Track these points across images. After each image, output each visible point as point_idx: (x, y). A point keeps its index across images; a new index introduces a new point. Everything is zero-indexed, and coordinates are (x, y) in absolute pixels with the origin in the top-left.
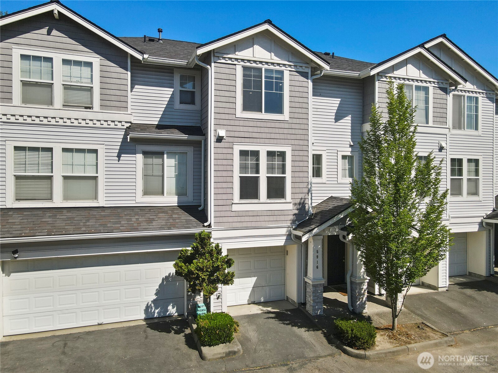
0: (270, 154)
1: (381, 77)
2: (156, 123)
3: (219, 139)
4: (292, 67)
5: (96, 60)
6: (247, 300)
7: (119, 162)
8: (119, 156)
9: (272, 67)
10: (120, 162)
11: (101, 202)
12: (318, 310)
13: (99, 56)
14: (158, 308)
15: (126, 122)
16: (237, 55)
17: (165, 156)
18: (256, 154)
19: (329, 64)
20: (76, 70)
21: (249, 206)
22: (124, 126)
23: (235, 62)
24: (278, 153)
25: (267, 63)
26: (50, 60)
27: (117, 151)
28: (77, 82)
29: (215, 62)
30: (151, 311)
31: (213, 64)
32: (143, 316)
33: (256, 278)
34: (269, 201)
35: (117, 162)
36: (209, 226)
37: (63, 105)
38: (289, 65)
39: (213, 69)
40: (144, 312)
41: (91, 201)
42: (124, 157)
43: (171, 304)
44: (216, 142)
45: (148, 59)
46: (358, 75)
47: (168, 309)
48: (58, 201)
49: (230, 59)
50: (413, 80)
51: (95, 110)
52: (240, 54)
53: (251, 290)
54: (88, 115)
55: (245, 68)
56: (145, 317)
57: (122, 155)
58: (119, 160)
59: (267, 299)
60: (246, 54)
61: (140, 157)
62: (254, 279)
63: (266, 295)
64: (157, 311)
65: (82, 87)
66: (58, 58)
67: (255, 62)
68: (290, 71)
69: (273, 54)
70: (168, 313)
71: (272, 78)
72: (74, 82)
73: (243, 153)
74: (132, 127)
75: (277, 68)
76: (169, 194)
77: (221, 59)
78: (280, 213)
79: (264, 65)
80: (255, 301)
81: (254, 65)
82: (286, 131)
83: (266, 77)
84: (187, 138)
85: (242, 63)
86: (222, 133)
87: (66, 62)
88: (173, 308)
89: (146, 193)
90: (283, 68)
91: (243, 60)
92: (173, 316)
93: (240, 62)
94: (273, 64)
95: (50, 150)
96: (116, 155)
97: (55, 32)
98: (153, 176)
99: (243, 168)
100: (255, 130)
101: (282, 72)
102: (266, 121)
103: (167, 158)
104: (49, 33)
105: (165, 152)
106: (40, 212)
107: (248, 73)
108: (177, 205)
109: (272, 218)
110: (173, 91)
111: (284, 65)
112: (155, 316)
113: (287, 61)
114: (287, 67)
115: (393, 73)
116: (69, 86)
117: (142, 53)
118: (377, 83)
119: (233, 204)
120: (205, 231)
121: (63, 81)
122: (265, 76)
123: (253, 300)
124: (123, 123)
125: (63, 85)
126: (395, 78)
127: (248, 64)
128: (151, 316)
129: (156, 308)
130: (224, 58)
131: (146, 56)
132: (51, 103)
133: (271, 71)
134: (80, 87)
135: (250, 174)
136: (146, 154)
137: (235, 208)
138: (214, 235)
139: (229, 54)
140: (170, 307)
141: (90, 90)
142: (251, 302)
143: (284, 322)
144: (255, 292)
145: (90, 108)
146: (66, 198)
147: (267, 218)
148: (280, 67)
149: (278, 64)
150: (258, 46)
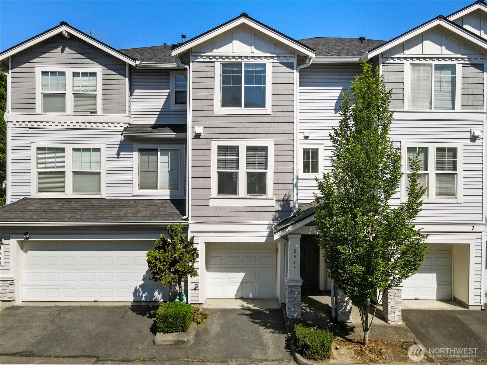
0: (250, 149)
1: (386, 59)
2: (153, 123)
3: (197, 136)
4: (274, 58)
5: (99, 70)
6: (235, 295)
7: (118, 159)
8: (118, 154)
9: (252, 61)
10: (120, 159)
11: (104, 194)
12: (294, 313)
13: (102, 67)
14: (146, 293)
15: (124, 123)
16: (215, 52)
17: (159, 153)
18: (235, 150)
19: (315, 51)
20: (84, 80)
21: (228, 201)
22: (122, 127)
23: (214, 60)
24: (258, 148)
25: (246, 57)
26: (63, 74)
27: (117, 149)
28: (85, 90)
29: (193, 62)
30: (139, 294)
31: (191, 64)
32: (132, 298)
33: (245, 273)
34: (248, 197)
35: (116, 159)
36: (187, 219)
37: (73, 111)
38: (271, 57)
39: (191, 69)
40: (133, 295)
41: (95, 193)
42: (123, 154)
43: (157, 291)
44: (194, 139)
45: (142, 64)
46: (359, 59)
47: (155, 294)
48: (69, 193)
49: (208, 57)
50: (431, 59)
51: (98, 113)
52: (218, 52)
53: (239, 285)
54: (92, 118)
55: (224, 65)
56: (134, 300)
57: (121, 153)
58: (118, 158)
59: (257, 296)
60: (225, 50)
61: (136, 155)
62: (242, 275)
63: (255, 292)
64: (144, 295)
65: (89, 95)
66: (69, 71)
67: (234, 57)
68: (273, 63)
69: (253, 47)
70: (154, 298)
71: (252, 71)
72: (82, 91)
73: (221, 149)
74: (130, 127)
75: (259, 61)
76: (163, 188)
77: (199, 58)
78: (260, 209)
79: (244, 59)
80: (243, 296)
81: (233, 60)
82: (268, 125)
83: (246, 71)
84: (175, 135)
85: (221, 60)
86: (200, 129)
87: (75, 74)
88: (159, 294)
89: (142, 187)
90: (265, 60)
91: (221, 57)
92: (159, 301)
93: (218, 59)
94: (253, 57)
95: (63, 149)
96: (116, 153)
97: (67, 50)
98: (148, 171)
99: (222, 163)
100: (235, 125)
101: (264, 65)
102: (246, 116)
103: (161, 155)
104: (62, 52)
105: (159, 149)
106: (54, 202)
107: (227, 69)
108: (169, 199)
109: (252, 214)
110: (169, 92)
111: (266, 57)
112: (143, 299)
113: (269, 53)
114: (269, 59)
115: (402, 53)
116: (79, 95)
117: (134, 60)
118: (381, 66)
119: (210, 199)
120: (182, 223)
121: (74, 91)
122: (245, 70)
123: (241, 295)
124: (122, 124)
125: (73, 94)
126: (405, 58)
127: (227, 60)
128: (139, 300)
129: (144, 293)
130: (202, 57)
131: (138, 62)
132: (63, 110)
133: (252, 65)
134: (87, 95)
135: (229, 169)
136: (141, 151)
137: (212, 202)
138: (191, 228)
139: (207, 52)
140: (156, 293)
141: (94, 96)
142: (239, 297)
143: (255, 321)
144: (244, 288)
145: (95, 112)
146: (75, 191)
147: (246, 214)
148: (261, 59)
149: (259, 57)
150: (237, 41)
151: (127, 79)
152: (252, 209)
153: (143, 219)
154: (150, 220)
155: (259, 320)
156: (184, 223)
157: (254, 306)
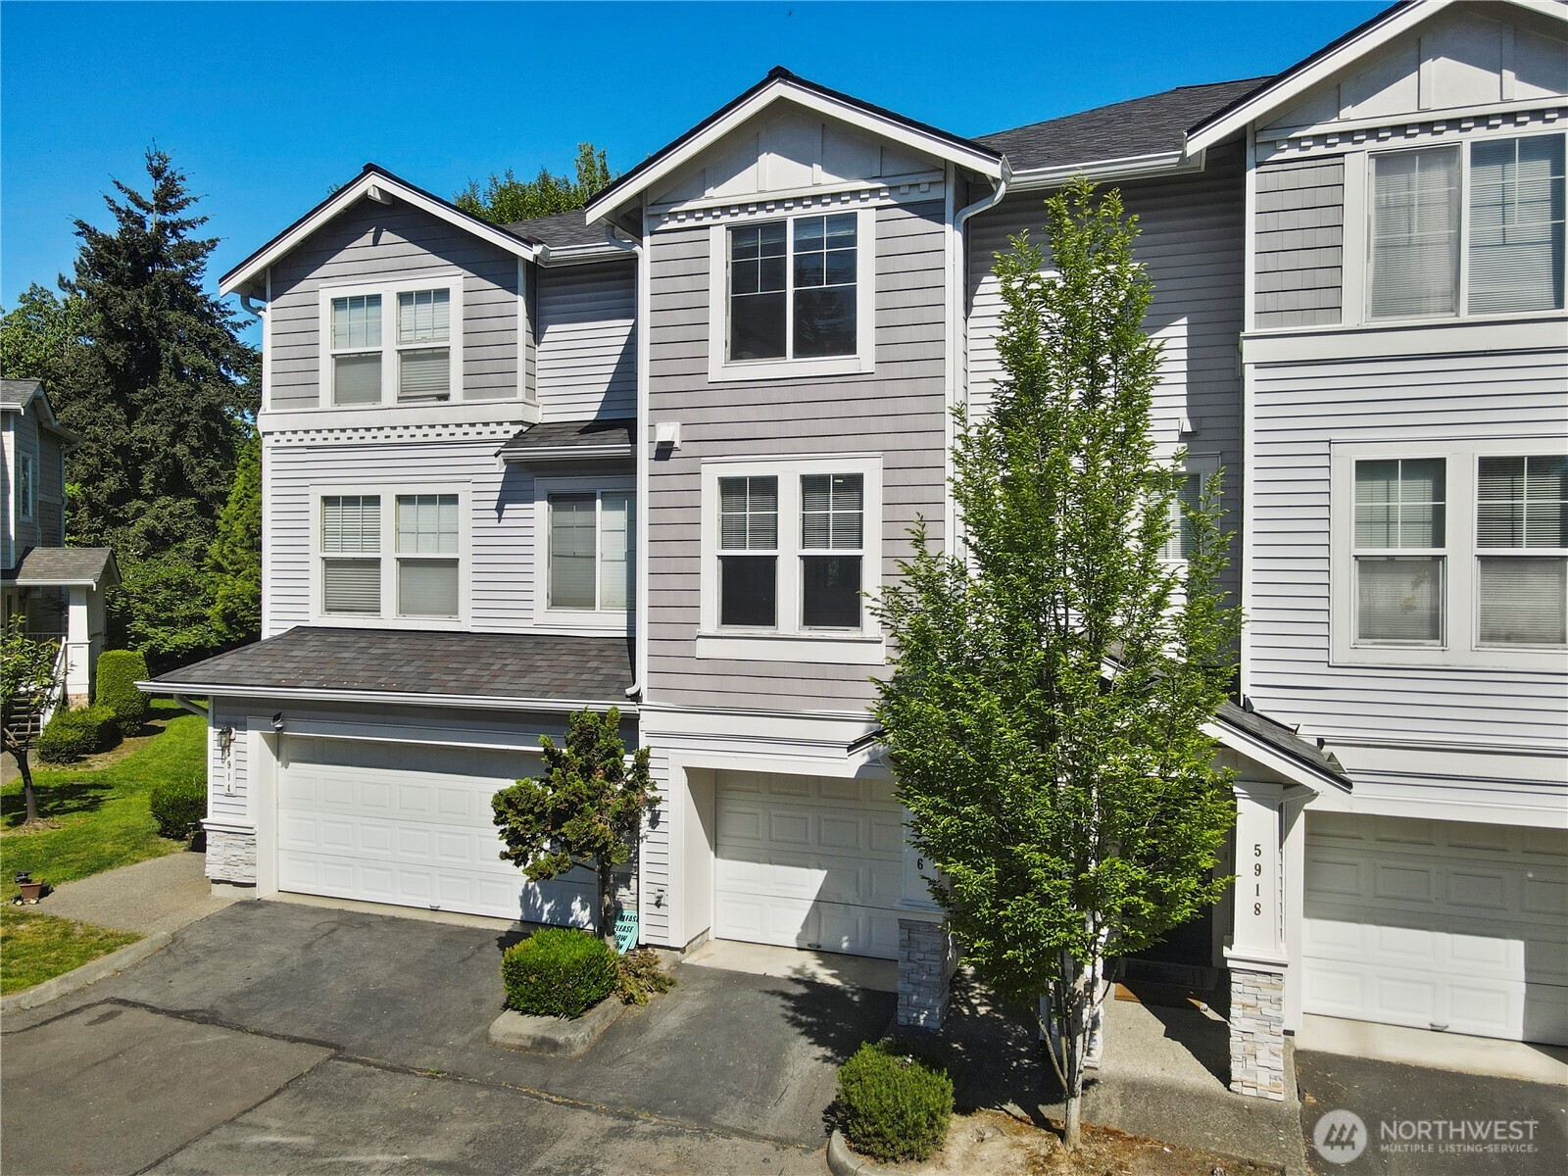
0: (813, 485)
1: (1269, 148)
2: (592, 416)
3: (664, 451)
4: (882, 194)
5: (455, 279)
6: (796, 936)
7: (499, 522)
8: (500, 509)
9: (816, 210)
10: (504, 523)
11: (465, 622)
13: (461, 271)
14: (550, 901)
15: (513, 423)
16: (711, 198)
17: (599, 502)
18: (767, 487)
19: (998, 155)
20: (425, 309)
21: (747, 645)
22: (508, 432)
23: (707, 221)
24: (836, 481)
25: (798, 201)
26: (375, 300)
27: (496, 496)
28: (424, 339)
29: (652, 233)
30: (535, 903)
31: (647, 240)
32: (517, 914)
33: (826, 872)
34: (807, 633)
35: (495, 523)
37: (399, 398)
38: (871, 191)
39: (646, 252)
40: (519, 902)
41: (445, 617)
42: (512, 510)
43: (579, 898)
44: (656, 459)
45: (552, 254)
47: (573, 908)
48: (389, 618)
49: (690, 213)
51: (453, 400)
52: (718, 194)
53: (809, 907)
54: (439, 413)
55: (738, 232)
57: (507, 506)
58: (500, 519)
59: (860, 949)
60: (737, 187)
61: (541, 509)
63: (857, 935)
64: (547, 907)
65: (436, 351)
66: (389, 291)
67: (762, 205)
68: (878, 208)
69: (817, 167)
71: (818, 243)
72: (418, 341)
73: (730, 487)
74: (531, 433)
75: (836, 208)
76: (609, 604)
77: (667, 219)
78: (843, 673)
79: (790, 208)
80: (820, 943)
81: (761, 216)
82: (863, 408)
83: (798, 246)
84: (629, 451)
85: (726, 219)
86: (668, 431)
87: (404, 298)
89: (557, 601)
90: (854, 204)
91: (725, 209)
93: (718, 217)
94: (817, 199)
95: (374, 500)
96: (494, 505)
97: (387, 236)
98: (574, 557)
99: (731, 531)
100: (767, 413)
101: (850, 219)
102: (798, 382)
103: (603, 508)
104: (375, 243)
105: (598, 494)
106: (351, 639)
107: (747, 243)
109: (817, 688)
111: (855, 194)
113: (865, 179)
114: (866, 199)
115: (1336, 119)
116: (413, 353)
117: (529, 242)
119: (699, 637)
121: (401, 342)
122: (795, 242)
123: (813, 939)
124: (507, 427)
125: (399, 351)
126: (1347, 136)
127: (743, 218)
128: (533, 918)
129: (546, 900)
130: (674, 216)
131: (537, 249)
132: (376, 396)
133: (815, 222)
134: (430, 351)
135: (751, 548)
136: (555, 499)
137: (703, 648)
138: (647, 722)
139: (687, 201)
140: (576, 905)
141: (443, 354)
142: (809, 945)
143: (799, 1017)
144: (823, 917)
145: (445, 397)
146: (404, 609)
147: (799, 687)
148: (843, 202)
149: (836, 196)
150: (772, 154)
151: (521, 300)
152: (818, 673)
153: (528, 692)
154: (544, 694)
155: (813, 1017)
156: (626, 707)
157: (833, 975)
